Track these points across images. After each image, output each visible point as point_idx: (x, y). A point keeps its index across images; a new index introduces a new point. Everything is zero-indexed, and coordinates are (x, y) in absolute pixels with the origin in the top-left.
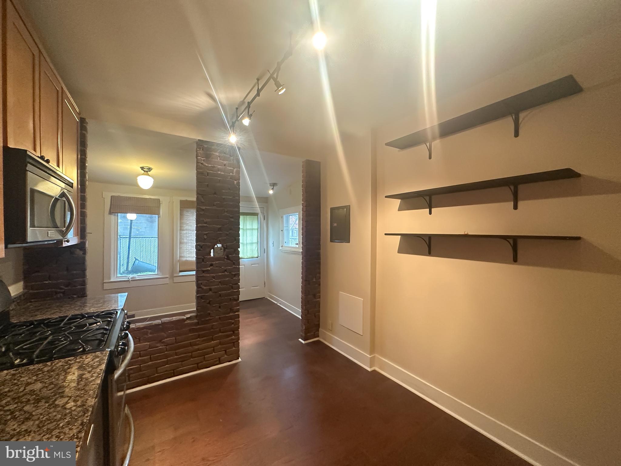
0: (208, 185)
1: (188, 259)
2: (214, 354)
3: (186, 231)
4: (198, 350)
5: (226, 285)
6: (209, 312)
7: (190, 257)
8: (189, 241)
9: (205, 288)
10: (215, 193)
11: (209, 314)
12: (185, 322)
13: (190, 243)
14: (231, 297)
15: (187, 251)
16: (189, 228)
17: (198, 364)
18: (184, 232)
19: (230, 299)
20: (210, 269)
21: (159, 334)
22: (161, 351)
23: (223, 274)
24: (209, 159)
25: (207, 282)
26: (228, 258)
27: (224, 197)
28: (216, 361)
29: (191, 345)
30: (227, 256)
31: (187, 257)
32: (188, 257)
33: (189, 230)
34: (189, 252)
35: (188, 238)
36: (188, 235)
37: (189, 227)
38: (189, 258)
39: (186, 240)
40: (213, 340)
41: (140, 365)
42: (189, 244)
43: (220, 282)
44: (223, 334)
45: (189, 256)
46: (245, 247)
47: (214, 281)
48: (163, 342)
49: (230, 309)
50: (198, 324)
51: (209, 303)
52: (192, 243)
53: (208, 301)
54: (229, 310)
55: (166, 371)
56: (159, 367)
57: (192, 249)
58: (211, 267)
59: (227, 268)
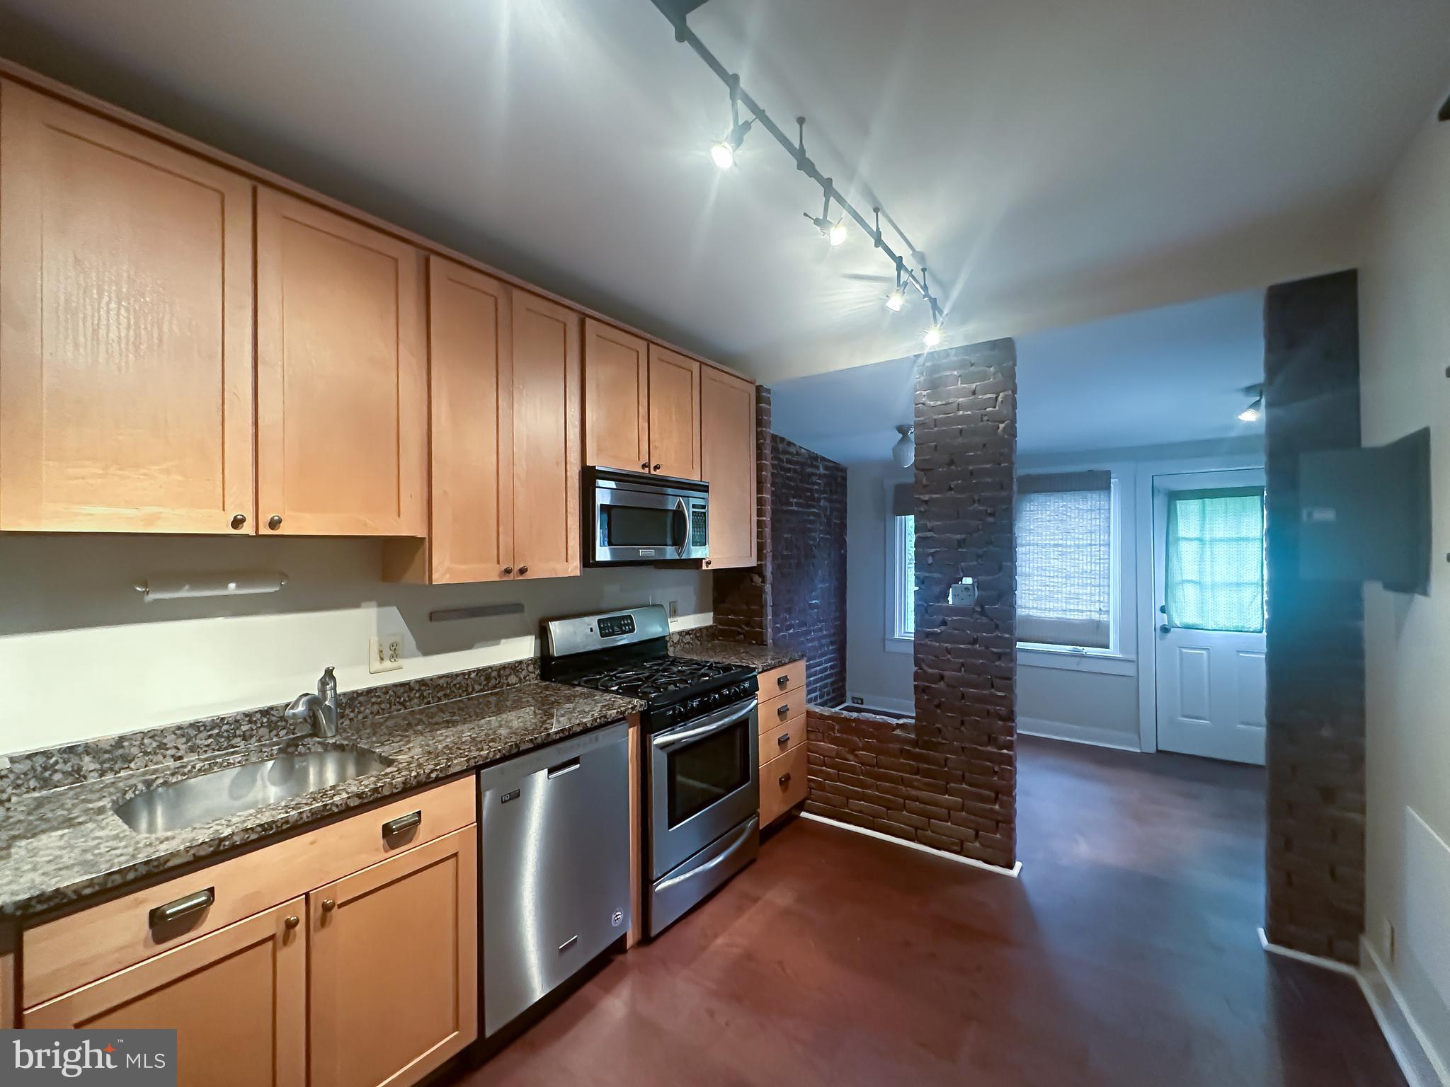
0: (936, 446)
1: (1031, 613)
2: (949, 824)
3: (1028, 547)
4: (917, 799)
5: (979, 675)
6: (939, 725)
7: (1037, 608)
8: (1036, 572)
9: (930, 671)
10: (952, 463)
11: (939, 730)
12: (894, 732)
13: (1037, 576)
14: (989, 707)
15: (1030, 594)
16: (1033, 540)
17: (916, 828)
18: (1023, 549)
19: (988, 712)
20: (939, 631)
21: (850, 737)
22: (852, 770)
23: (969, 646)
24: (938, 390)
25: (934, 658)
26: (983, 613)
27: (971, 468)
28: (954, 844)
29: (903, 781)
30: (982, 607)
31: (1029, 608)
32: (1033, 608)
33: (1034, 545)
34: (1035, 596)
35: (1031, 564)
36: (1031, 557)
37: (1036, 538)
38: (1035, 611)
39: (1028, 569)
40: (946, 791)
41: (825, 780)
42: (1035, 578)
43: (963, 665)
44: (969, 788)
45: (1035, 606)
46: (1208, 594)
47: (949, 659)
48: (856, 756)
49: (989, 737)
50: (915, 743)
51: (938, 706)
52: (1041, 575)
53: (936, 702)
54: (985, 738)
55: (861, 812)
56: (852, 799)
57: (1041, 591)
58: (943, 628)
59: (979, 634)
